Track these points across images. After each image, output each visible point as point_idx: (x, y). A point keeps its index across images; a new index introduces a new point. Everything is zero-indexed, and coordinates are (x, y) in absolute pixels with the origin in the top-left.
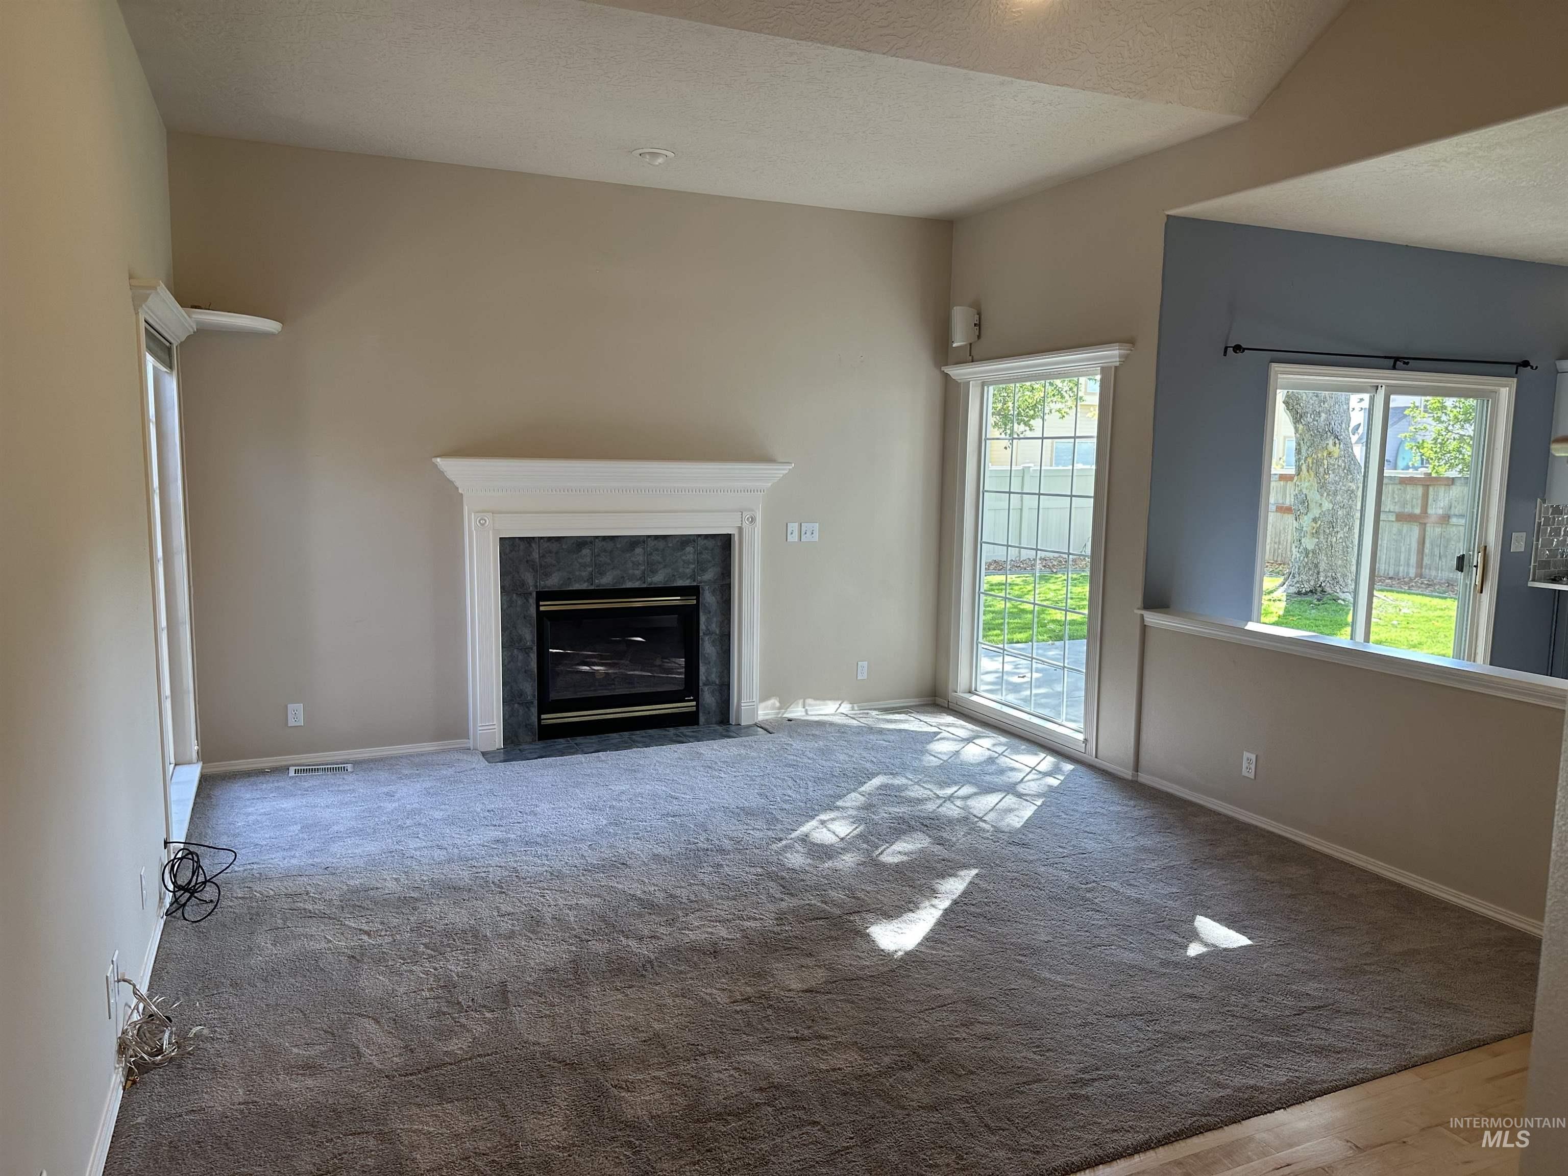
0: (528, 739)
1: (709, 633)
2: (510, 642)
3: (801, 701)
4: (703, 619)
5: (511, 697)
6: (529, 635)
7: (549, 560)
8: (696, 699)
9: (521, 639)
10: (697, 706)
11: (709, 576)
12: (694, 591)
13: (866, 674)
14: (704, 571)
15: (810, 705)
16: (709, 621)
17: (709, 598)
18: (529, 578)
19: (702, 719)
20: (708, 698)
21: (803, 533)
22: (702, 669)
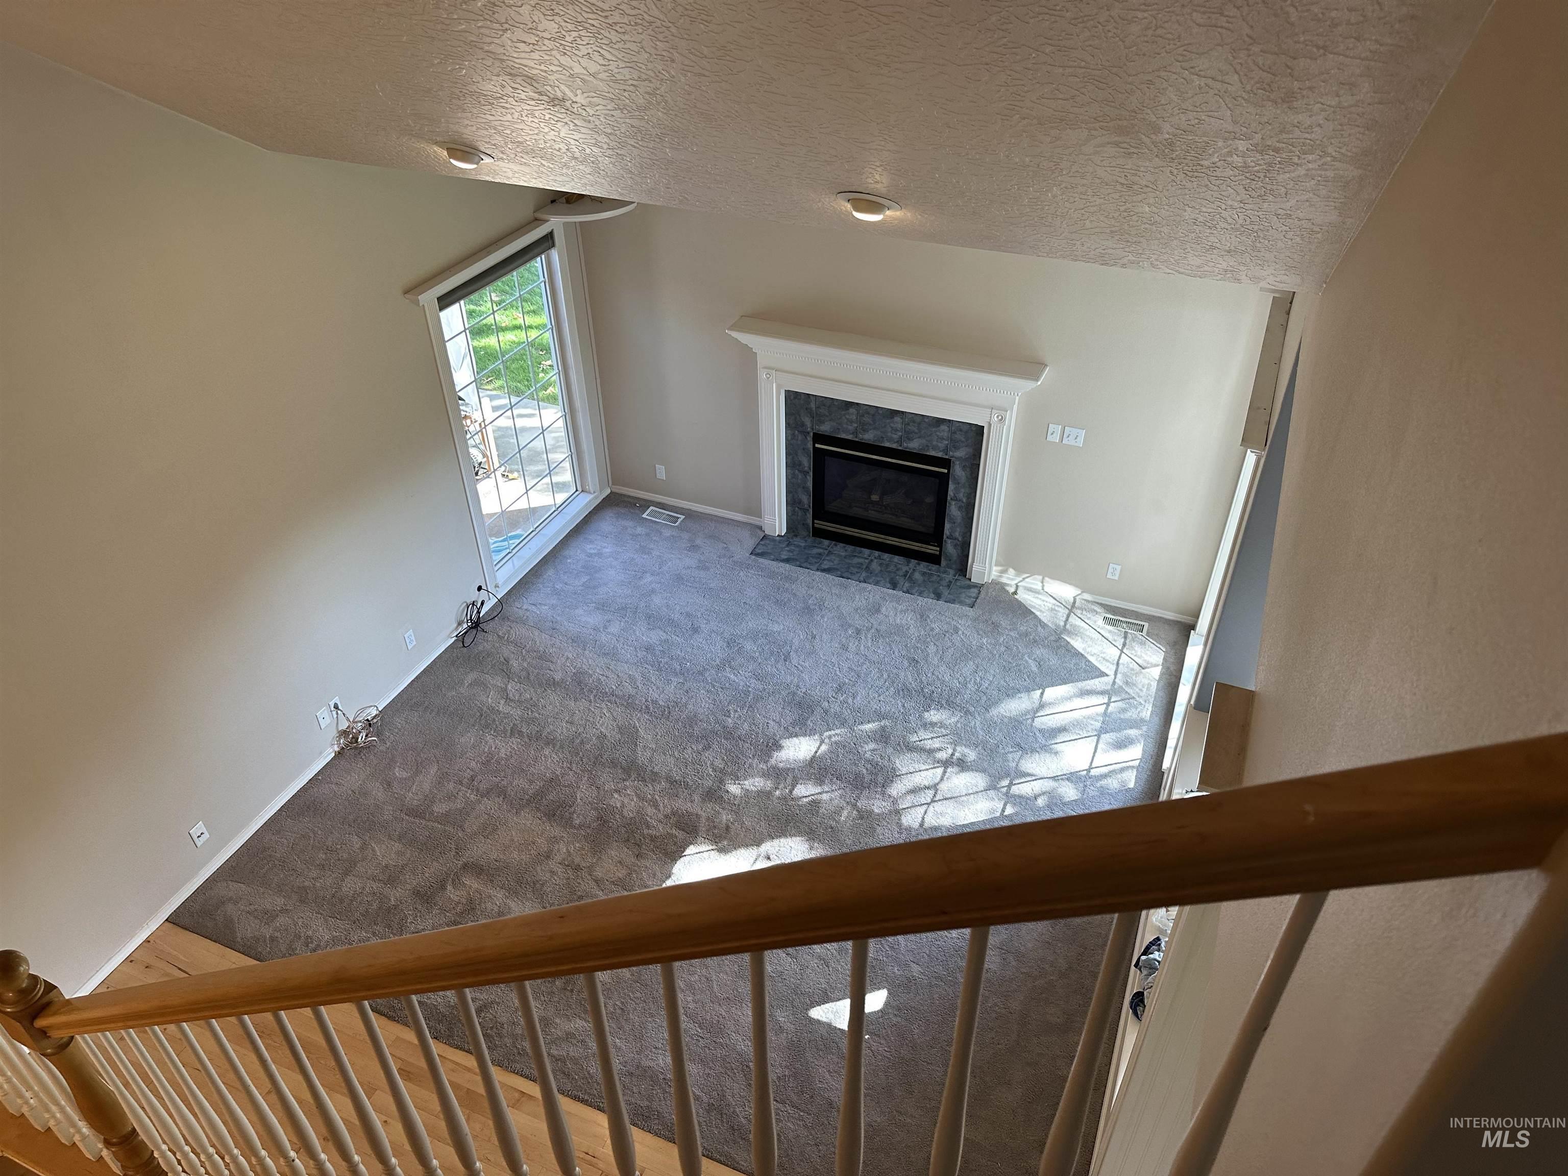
0: (805, 533)
1: (955, 499)
2: (792, 464)
3: (1041, 577)
4: (951, 487)
5: (792, 502)
6: (807, 462)
7: (823, 411)
8: (940, 545)
9: (800, 464)
10: (941, 551)
11: (961, 453)
12: (946, 463)
13: (1117, 575)
14: (956, 448)
15: (1048, 582)
16: (957, 490)
17: (958, 471)
18: (808, 421)
19: (943, 563)
20: (950, 548)
21: (1065, 436)
22: (947, 526)
